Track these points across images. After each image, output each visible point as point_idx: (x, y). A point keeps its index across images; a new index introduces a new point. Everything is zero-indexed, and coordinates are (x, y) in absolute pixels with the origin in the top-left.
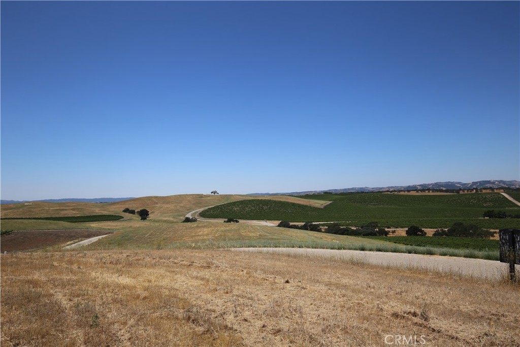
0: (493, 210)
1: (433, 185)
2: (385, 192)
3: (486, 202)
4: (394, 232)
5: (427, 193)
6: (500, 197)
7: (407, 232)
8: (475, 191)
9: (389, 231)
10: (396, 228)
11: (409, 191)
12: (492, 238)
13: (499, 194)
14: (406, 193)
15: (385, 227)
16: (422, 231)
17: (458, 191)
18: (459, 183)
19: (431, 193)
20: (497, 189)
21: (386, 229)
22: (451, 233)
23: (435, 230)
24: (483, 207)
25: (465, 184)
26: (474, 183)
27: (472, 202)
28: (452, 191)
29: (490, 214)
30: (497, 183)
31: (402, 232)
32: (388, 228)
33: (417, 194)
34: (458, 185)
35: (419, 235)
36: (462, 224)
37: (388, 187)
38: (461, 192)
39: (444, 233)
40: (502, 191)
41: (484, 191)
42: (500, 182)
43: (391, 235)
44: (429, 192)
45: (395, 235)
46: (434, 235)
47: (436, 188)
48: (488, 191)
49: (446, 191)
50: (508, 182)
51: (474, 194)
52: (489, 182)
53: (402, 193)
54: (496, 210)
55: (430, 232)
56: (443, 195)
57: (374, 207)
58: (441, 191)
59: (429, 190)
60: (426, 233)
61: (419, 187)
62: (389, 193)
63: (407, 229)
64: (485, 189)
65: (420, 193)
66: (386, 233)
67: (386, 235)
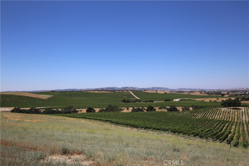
0: (125, 99)
1: (106, 88)
2: (83, 91)
3: (124, 96)
4: (81, 111)
5: (102, 92)
6: (129, 94)
7: (87, 111)
8: (121, 91)
9: (78, 111)
10: (82, 109)
11: (94, 91)
12: (122, 112)
13: (129, 92)
14: (93, 92)
15: (77, 108)
16: (93, 110)
17: (115, 91)
18: (117, 88)
19: (104, 92)
20: (129, 90)
21: (77, 110)
22: (107, 110)
23: (100, 109)
24: (123, 98)
25: (119, 88)
26: (122, 88)
27: (119, 96)
28: (112, 91)
29: (124, 101)
30: (130, 88)
31: (84, 111)
32: (79, 109)
33: (98, 92)
34: (116, 89)
35: (92, 112)
36: (111, 106)
37: (86, 89)
38: (116, 91)
39: (103, 110)
40: (131, 91)
41: (125, 91)
42: (132, 87)
43: (79, 112)
44: (103, 91)
45: (81, 112)
46: (99, 111)
47: (107, 90)
48: (126, 91)
49: (110, 91)
50: (134, 88)
51: (121, 92)
52: (127, 88)
53: (91, 92)
54: (127, 99)
55: (97, 110)
56: (108, 93)
57: (76, 98)
58: (108, 91)
59: (103, 90)
60: (95, 111)
61: (100, 89)
62: (85, 92)
63: (87, 109)
64: (125, 90)
65: (99, 92)
66: (77, 112)
67: (76, 113)
